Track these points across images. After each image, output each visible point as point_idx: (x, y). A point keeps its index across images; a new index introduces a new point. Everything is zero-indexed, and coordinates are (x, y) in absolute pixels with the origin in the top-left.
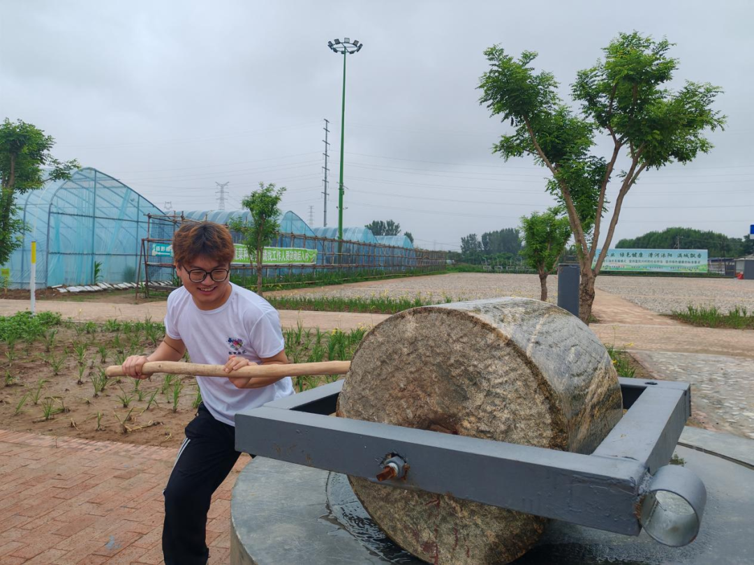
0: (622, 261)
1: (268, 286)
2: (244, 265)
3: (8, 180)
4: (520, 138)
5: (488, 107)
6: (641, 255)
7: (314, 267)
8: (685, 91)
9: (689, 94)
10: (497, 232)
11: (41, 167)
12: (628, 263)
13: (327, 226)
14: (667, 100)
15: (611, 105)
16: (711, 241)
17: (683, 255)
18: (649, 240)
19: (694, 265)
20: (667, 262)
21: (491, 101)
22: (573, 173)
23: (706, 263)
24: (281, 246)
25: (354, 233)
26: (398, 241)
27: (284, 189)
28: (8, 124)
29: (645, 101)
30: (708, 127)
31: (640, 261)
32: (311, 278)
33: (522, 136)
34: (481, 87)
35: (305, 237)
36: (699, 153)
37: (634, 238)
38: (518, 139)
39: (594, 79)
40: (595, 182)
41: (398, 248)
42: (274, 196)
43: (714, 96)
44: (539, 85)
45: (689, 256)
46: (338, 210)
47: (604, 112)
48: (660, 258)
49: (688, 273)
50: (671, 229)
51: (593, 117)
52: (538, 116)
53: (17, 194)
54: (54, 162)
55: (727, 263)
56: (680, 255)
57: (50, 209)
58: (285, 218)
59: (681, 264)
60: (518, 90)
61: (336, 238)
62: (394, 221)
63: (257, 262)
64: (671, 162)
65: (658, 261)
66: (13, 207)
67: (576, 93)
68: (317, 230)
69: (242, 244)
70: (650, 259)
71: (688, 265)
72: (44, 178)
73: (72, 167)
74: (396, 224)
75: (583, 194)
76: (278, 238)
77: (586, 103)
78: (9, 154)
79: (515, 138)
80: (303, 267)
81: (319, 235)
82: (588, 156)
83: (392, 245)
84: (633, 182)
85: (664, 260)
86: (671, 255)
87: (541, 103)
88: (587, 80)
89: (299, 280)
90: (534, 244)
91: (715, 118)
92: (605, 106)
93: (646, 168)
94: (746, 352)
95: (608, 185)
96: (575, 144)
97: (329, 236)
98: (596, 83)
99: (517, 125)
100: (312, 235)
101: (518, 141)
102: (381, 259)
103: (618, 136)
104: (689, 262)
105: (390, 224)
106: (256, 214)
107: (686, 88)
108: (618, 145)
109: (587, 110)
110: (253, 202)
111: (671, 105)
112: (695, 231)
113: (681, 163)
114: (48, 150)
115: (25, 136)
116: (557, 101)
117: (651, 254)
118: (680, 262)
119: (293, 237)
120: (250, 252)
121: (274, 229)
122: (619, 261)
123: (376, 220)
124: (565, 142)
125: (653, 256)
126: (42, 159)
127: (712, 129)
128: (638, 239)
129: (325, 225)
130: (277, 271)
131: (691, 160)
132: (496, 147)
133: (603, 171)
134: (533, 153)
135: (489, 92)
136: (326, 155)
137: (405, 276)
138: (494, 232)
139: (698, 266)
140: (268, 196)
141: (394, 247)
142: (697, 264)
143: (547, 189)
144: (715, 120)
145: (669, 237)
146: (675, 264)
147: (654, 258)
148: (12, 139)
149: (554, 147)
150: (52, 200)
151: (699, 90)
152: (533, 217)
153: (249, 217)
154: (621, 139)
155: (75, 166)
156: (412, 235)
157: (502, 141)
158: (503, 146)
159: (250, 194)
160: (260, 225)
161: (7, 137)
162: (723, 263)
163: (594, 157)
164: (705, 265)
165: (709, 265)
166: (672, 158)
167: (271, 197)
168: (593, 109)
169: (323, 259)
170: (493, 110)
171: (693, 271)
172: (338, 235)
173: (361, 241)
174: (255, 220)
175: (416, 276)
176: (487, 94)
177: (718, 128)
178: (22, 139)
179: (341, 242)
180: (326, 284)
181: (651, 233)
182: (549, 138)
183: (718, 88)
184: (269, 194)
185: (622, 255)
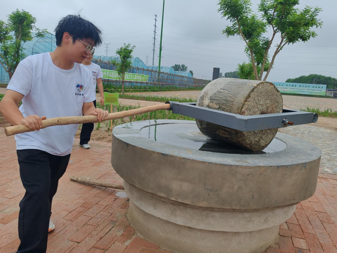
0: (286, 88)
1: (126, 90)
2: (116, 80)
3: (18, 36)
4: (234, 27)
5: (221, 13)
6: (296, 86)
7: (147, 83)
8: (305, 10)
9: (307, 11)
10: (232, 72)
11: (31, 31)
12: (289, 89)
13: (154, 65)
14: (298, 13)
15: (274, 14)
16: (329, 81)
17: (315, 87)
18: (301, 79)
19: (319, 91)
20: (307, 90)
21: (223, 11)
22: (254, 44)
23: (325, 91)
24: (133, 73)
25: (166, 69)
26: (186, 74)
27: (134, 46)
28: (18, 11)
29: (288, 14)
30: (314, 26)
31: (294, 89)
32: (145, 88)
33: (235, 27)
34: (219, 4)
35: (143, 70)
36: (311, 37)
37: (294, 78)
38: (233, 28)
39: (267, 2)
40: (264, 48)
41: (185, 77)
42: (130, 49)
43: (318, 12)
44: (243, 4)
45: (318, 87)
46: (159, 58)
47: (270, 17)
48: (304, 88)
49: (316, 95)
50: (312, 75)
51: (266, 19)
52: (242, 18)
53: (22, 42)
54: (37, 29)
55: (335, 92)
56: (314, 87)
57: (32, 51)
58: (135, 60)
59: (313, 91)
60: (234, 6)
61: (157, 71)
62: (185, 65)
63: (122, 79)
64: (299, 41)
65: (303, 89)
66: (21, 48)
67: (260, 8)
68: (149, 67)
69: (116, 70)
70: (299, 88)
71: (316, 91)
72: (32, 36)
73: (45, 32)
74: (186, 66)
75: (259, 53)
76: (132, 69)
77: (263, 13)
78: (18, 25)
79: (232, 28)
80: (142, 83)
81: (150, 69)
82: (262, 37)
83: (182, 75)
84: (281, 49)
85: (306, 89)
86: (309, 87)
87: (244, 12)
88: (265, 2)
89: (140, 89)
90: (242, 76)
91: (318, 22)
92: (271, 15)
93: (287, 43)
94: (323, 125)
95: (269, 50)
96: (257, 31)
97: (154, 70)
98: (268, 4)
99: (233, 22)
100: (147, 69)
101: (233, 29)
102: (177, 81)
103: (275, 28)
104: (317, 90)
105: (183, 66)
106: (122, 57)
107: (305, 8)
108: (275, 32)
109: (263, 16)
110: (121, 52)
111: (299, 15)
112: (323, 76)
113: (303, 42)
114: (34, 24)
115: (25, 17)
116: (251, 12)
117: (300, 86)
118: (313, 90)
119: (138, 69)
120: (119, 74)
121: (129, 65)
122: (285, 88)
123: (177, 64)
124: (253, 30)
125: (301, 86)
126: (32, 27)
127: (317, 27)
128: (296, 79)
129: (153, 65)
130: (131, 84)
131: (307, 41)
132: (224, 31)
133: (268, 44)
134: (239, 35)
135: (222, 6)
136: (155, 32)
137: (187, 90)
138: (230, 72)
139: (321, 92)
140: (127, 50)
141: (183, 77)
142: (321, 91)
143: (245, 51)
144: (318, 23)
145: (310, 79)
146: (311, 91)
147: (301, 88)
148: (20, 18)
149: (248, 32)
150: (33, 47)
151: (311, 10)
152: (243, 64)
153: (119, 59)
154: (276, 30)
155: (46, 32)
156: (193, 72)
157: (226, 29)
158: (227, 31)
159: (120, 48)
160: (124, 62)
161: (18, 17)
162: (333, 92)
163: (264, 37)
164: (324, 92)
165: (326, 92)
166: (299, 39)
167: (129, 50)
168: (266, 16)
169: (151, 80)
170: (223, 15)
171: (319, 94)
172: (158, 69)
173: (168, 73)
174: (121, 60)
175: (193, 90)
176: (221, 7)
177: (319, 27)
178: (24, 18)
179: (159, 73)
180: (152, 91)
181: (302, 76)
182: (246, 28)
183: (320, 9)
184: (128, 49)
185: (287, 85)
